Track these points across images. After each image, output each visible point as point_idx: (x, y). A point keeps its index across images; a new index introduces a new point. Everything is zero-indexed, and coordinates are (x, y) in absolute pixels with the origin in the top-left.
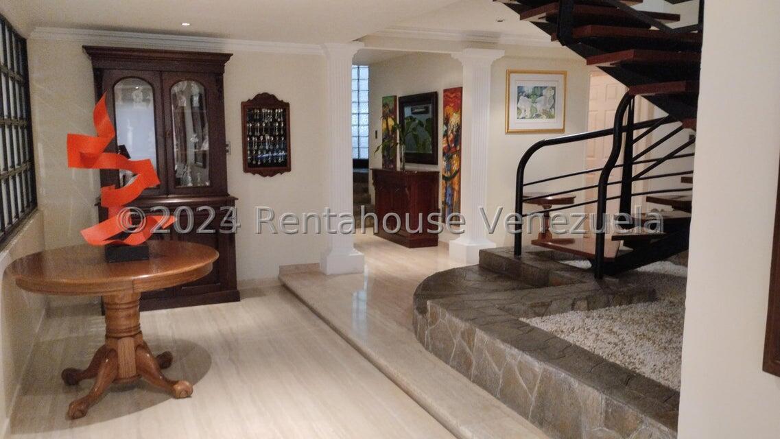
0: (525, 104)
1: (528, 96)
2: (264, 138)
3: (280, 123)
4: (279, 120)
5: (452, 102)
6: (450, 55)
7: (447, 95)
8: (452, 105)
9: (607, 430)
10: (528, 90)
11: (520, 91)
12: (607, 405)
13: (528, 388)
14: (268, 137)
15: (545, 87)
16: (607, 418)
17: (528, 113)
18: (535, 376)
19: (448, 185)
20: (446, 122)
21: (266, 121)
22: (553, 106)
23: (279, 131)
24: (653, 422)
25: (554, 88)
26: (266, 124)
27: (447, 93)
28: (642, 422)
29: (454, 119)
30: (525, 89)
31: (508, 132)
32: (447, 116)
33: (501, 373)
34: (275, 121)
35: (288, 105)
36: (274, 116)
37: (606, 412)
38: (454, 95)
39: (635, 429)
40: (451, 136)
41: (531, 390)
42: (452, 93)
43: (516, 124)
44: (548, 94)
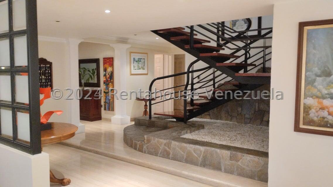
0: (136, 64)
1: (137, 62)
2: (42, 78)
3: (48, 71)
4: (48, 69)
5: (108, 63)
6: (109, 45)
7: (105, 60)
8: (108, 64)
9: (231, 161)
10: (137, 59)
11: (134, 59)
12: (231, 154)
13: (198, 156)
14: (43, 77)
15: (142, 58)
16: (231, 158)
17: (137, 68)
18: (201, 152)
19: (107, 95)
20: (105, 70)
21: (42, 70)
22: (144, 65)
23: (48, 74)
24: (247, 155)
25: (144, 59)
26: (43, 71)
27: (105, 59)
28: (244, 156)
29: (109, 69)
30: (136, 59)
31: (132, 75)
32: (105, 68)
33: (185, 154)
34: (46, 70)
35: (51, 63)
36: (46, 67)
37: (230, 156)
38: (109, 60)
39: (241, 158)
40: (108, 76)
41: (199, 157)
42: (108, 59)
43: (134, 72)
44: (142, 61)
